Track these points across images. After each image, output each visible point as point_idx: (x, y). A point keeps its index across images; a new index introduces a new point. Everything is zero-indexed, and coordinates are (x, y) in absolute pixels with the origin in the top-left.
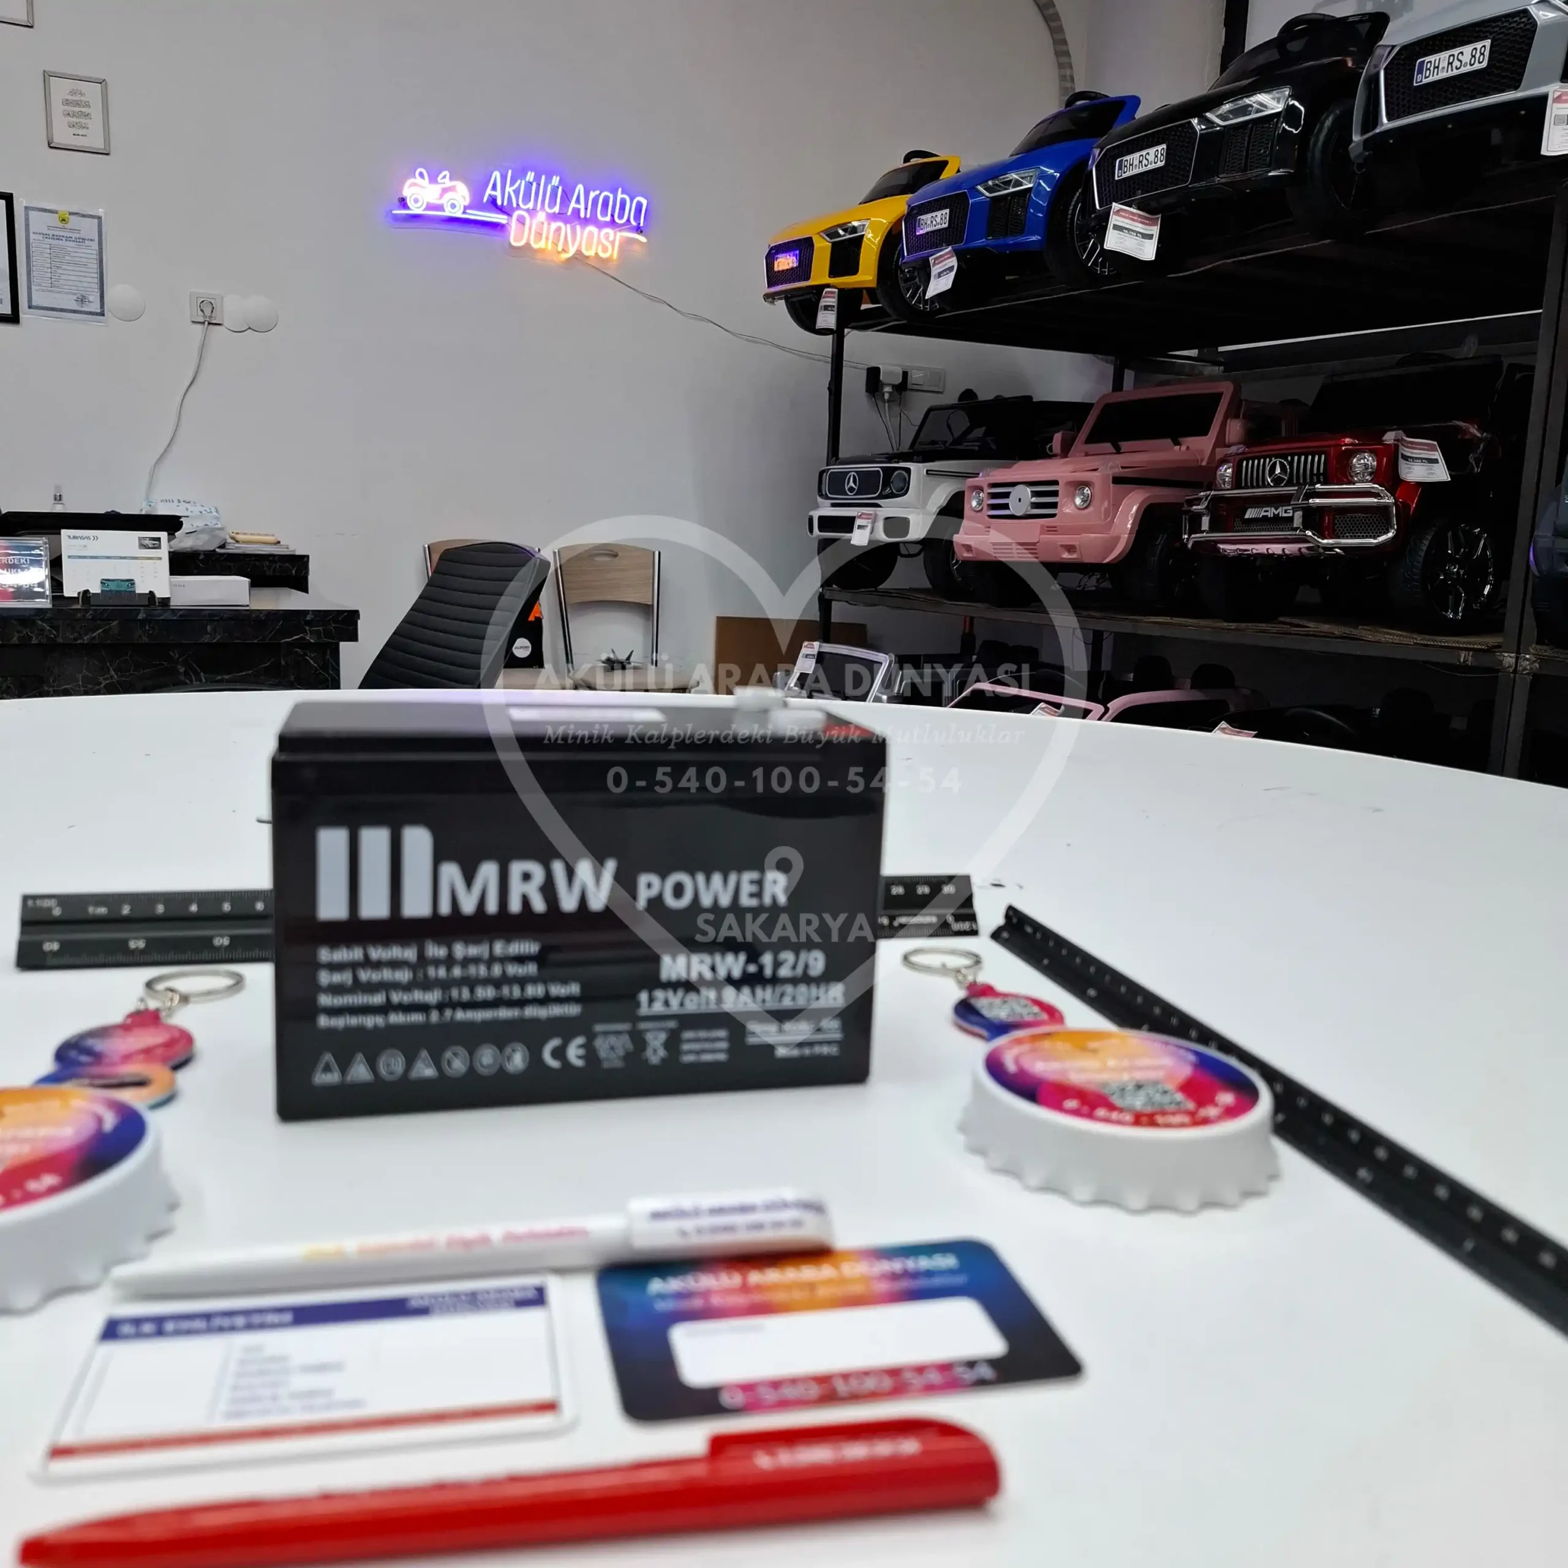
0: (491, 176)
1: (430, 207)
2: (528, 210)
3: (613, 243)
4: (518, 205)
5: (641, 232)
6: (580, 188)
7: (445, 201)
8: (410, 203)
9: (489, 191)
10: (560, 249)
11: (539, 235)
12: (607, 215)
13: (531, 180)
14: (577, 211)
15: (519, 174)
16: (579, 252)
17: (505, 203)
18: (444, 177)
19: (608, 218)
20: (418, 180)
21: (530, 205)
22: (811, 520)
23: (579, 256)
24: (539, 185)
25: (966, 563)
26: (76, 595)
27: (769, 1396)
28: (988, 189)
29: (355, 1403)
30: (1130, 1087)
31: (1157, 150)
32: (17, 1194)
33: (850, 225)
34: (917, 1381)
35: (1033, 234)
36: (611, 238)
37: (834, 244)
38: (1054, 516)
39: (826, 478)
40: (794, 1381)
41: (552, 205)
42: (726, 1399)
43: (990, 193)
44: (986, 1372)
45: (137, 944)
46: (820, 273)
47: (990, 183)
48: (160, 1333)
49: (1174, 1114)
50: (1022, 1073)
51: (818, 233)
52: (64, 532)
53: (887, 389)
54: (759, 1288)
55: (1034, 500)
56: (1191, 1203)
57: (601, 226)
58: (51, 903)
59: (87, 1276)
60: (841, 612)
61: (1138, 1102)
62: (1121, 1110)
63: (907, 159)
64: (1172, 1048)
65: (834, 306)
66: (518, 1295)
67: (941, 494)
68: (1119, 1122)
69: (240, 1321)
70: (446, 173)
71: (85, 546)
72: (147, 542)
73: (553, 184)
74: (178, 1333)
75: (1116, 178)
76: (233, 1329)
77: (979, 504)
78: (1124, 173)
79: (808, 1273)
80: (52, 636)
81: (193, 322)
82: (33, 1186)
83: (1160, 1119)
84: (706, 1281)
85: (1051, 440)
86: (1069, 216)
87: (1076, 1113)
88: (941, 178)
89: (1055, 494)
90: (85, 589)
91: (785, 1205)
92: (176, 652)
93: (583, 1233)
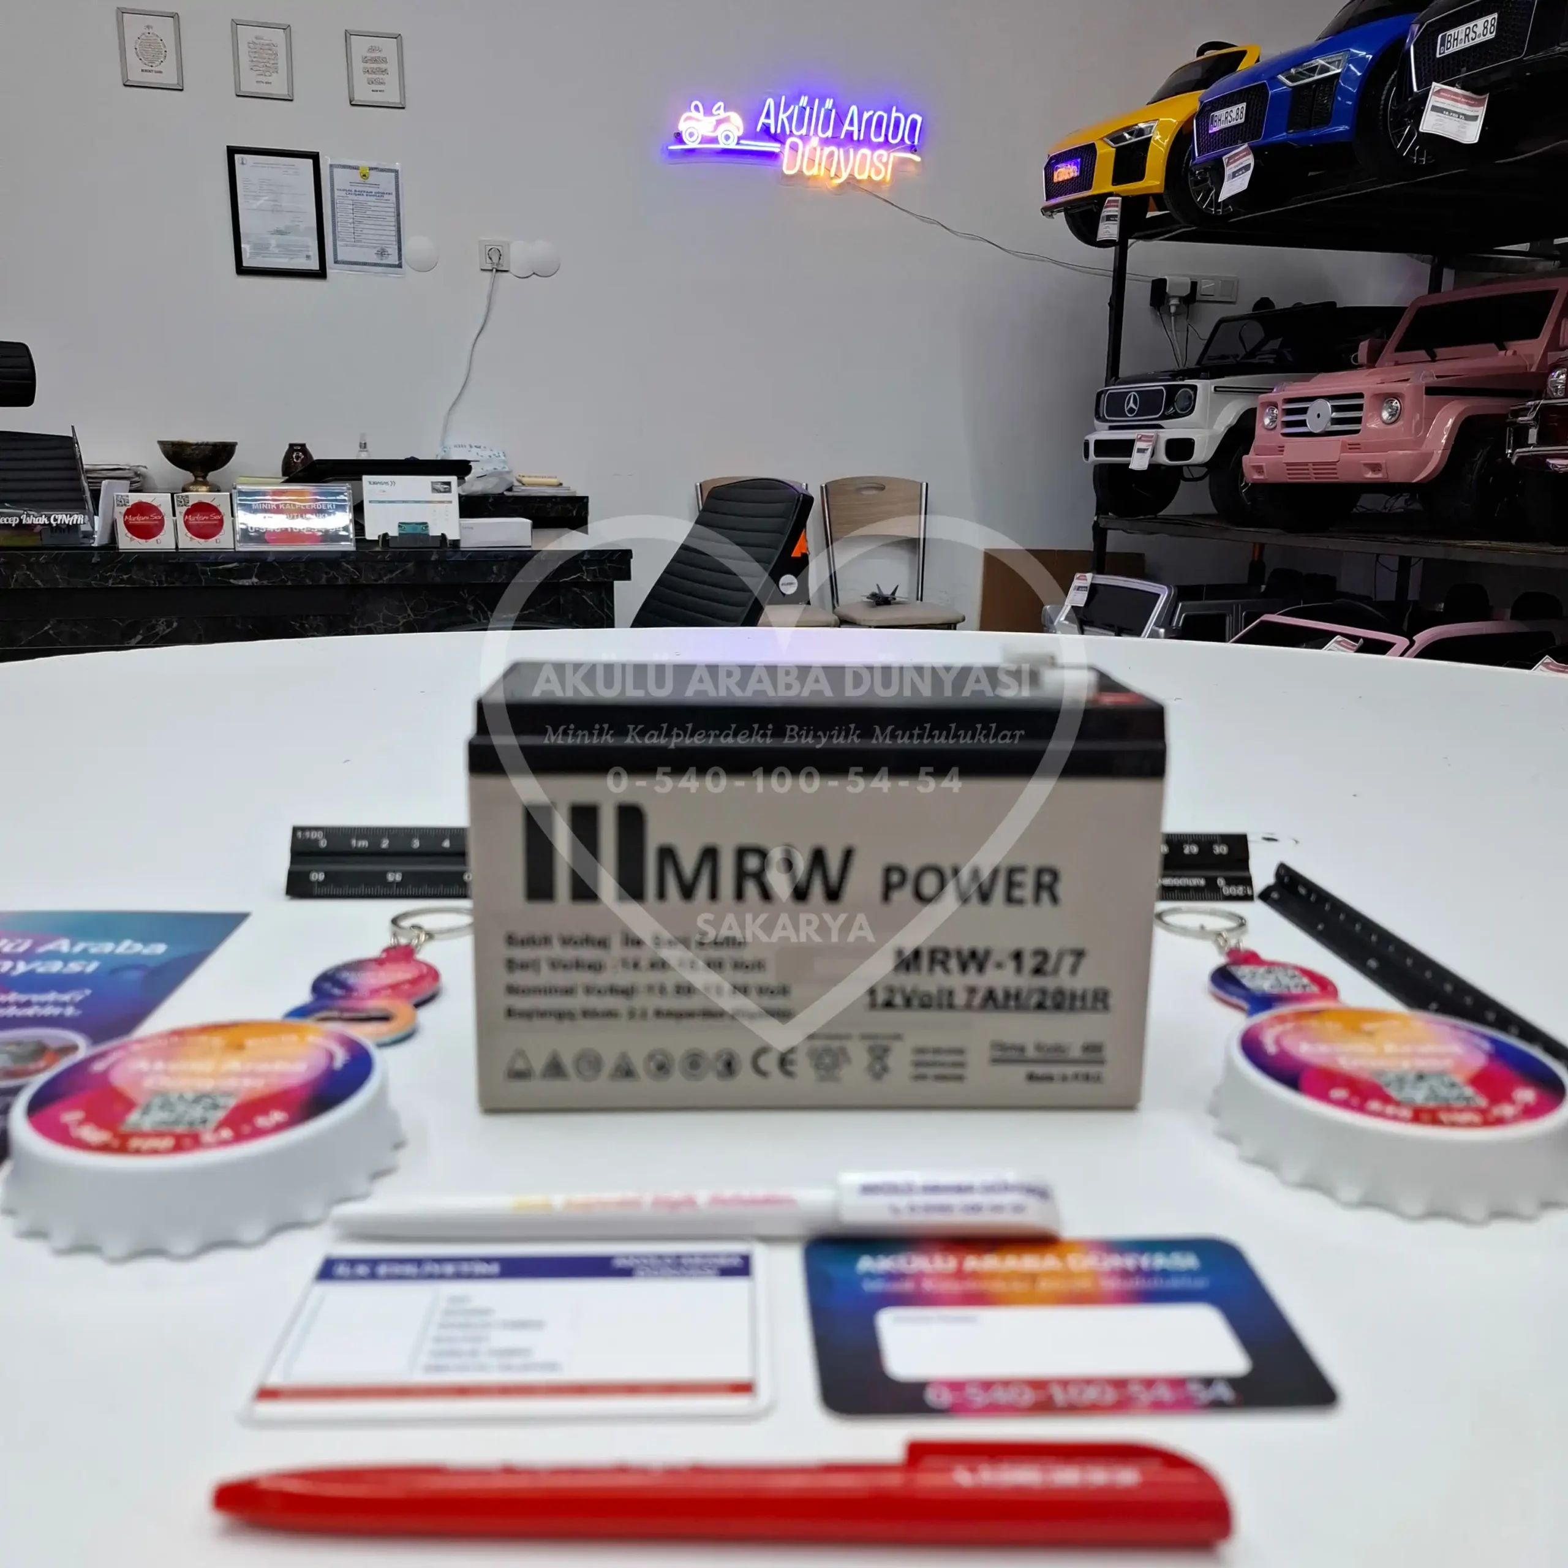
0: (764, 106)
1: (705, 140)
2: (801, 137)
3: (886, 165)
4: (791, 131)
5: (916, 151)
6: (854, 109)
7: (720, 133)
8: (685, 137)
9: (762, 120)
10: (832, 174)
11: (811, 161)
12: (880, 135)
13: (805, 105)
14: (850, 134)
15: (794, 99)
16: (851, 177)
17: (779, 131)
18: (719, 108)
19: (882, 139)
20: (694, 114)
21: (804, 131)
22: (1087, 444)
23: (851, 181)
24: (812, 109)
25: (1256, 486)
26: (377, 539)
27: (980, 1398)
28: (1291, 78)
29: (552, 1366)
30: (1411, 1077)
31: (1487, 21)
32: (246, 1129)
33: (1137, 127)
34: (1145, 1397)
35: (1340, 124)
36: (884, 160)
37: (1118, 149)
38: (1357, 432)
39: (1104, 399)
40: (1006, 1383)
41: (824, 130)
42: (931, 1396)
43: (1292, 81)
44: (1224, 1392)
45: (394, 877)
46: (1103, 182)
47: (1293, 71)
48: (373, 1276)
49: (1461, 1110)
50: (1283, 1055)
51: (1102, 139)
52: (366, 478)
53: (1174, 302)
54: (975, 1275)
55: (1334, 415)
56: (1477, 1211)
57: (875, 147)
58: (318, 835)
59: (311, 1212)
60: (1117, 541)
61: (1420, 1096)
62: (1398, 1104)
63: (1201, 52)
64: (1463, 1034)
65: (1116, 216)
66: (723, 1262)
67: (1229, 414)
68: (1395, 1118)
69: (449, 1269)
70: (721, 104)
71: (384, 491)
72: (439, 486)
73: (826, 107)
74: (390, 1277)
75: (1438, 56)
76: (442, 1277)
77: (1272, 421)
78: (1447, 49)
79: (1029, 1262)
80: (356, 577)
81: (482, 270)
82: (262, 1121)
83: (1444, 1117)
84: (919, 1263)
85: (1356, 350)
86: (1382, 102)
87: (1344, 1104)
88: (1238, 70)
89: (1359, 408)
90: (384, 532)
91: (1006, 1188)
92: (466, 591)
93: (791, 1202)
